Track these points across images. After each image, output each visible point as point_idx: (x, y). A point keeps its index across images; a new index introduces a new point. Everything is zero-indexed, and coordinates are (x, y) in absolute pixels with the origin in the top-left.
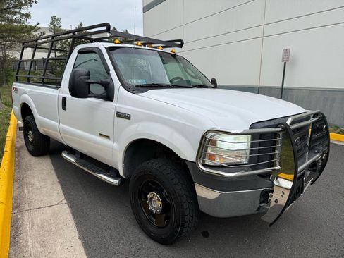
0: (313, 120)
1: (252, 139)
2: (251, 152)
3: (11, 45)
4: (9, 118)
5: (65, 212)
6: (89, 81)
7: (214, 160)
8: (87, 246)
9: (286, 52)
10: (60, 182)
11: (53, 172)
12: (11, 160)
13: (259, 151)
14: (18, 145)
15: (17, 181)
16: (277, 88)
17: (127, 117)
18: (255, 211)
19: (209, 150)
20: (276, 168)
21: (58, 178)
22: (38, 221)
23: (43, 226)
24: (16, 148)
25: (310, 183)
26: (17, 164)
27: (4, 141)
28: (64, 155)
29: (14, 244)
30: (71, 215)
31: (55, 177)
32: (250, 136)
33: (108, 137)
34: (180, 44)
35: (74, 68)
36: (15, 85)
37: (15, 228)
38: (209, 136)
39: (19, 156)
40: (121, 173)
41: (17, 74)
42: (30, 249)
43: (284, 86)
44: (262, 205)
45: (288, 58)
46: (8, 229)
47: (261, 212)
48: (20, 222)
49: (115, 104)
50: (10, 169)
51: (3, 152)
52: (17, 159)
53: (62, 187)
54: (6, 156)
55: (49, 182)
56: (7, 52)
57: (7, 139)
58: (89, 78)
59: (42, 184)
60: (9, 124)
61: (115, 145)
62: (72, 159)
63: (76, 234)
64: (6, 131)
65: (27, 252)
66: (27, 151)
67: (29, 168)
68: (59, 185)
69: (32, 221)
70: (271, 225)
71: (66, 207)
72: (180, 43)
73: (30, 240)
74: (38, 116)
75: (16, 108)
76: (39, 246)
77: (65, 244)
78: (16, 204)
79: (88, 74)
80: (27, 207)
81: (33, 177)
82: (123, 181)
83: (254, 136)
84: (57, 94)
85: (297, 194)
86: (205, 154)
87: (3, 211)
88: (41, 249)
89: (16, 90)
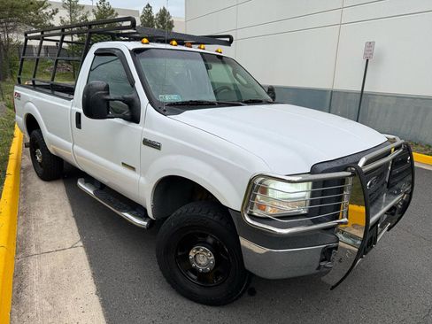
0: (394, 154)
1: (313, 187)
2: (312, 203)
3: (14, 27)
4: (13, 127)
5: (80, 258)
6: (108, 97)
7: (264, 210)
8: (105, 304)
9: (370, 45)
10: (74, 217)
11: (67, 203)
12: (14, 187)
13: (322, 201)
14: (24, 165)
15: (22, 214)
16: (356, 93)
17: (157, 146)
18: (314, 270)
19: (258, 197)
20: (342, 220)
21: (73, 211)
22: (47, 270)
23: (52, 277)
24: (22, 169)
25: (386, 228)
26: (22, 191)
27: (6, 160)
28: (81, 184)
29: (16, 301)
30: (87, 262)
31: (68, 209)
32: (310, 183)
33: (133, 169)
34: (229, 41)
35: (91, 70)
36: (18, 89)
37: (19, 278)
38: (257, 181)
39: (25, 179)
40: (150, 214)
41: (20, 74)
42: (36, 307)
43: (365, 90)
44: (323, 264)
45: (372, 54)
46: (10, 280)
47: (322, 272)
48: (24, 271)
49: (141, 128)
50: (13, 199)
51: (5, 175)
52: (22, 185)
53: (78, 225)
54: (9, 182)
55: (62, 216)
56: (10, 35)
57: (11, 156)
58: (108, 94)
59: (52, 219)
60: (13, 136)
61: (142, 179)
62: (90, 191)
63: (92, 288)
64: (10, 146)
65: (32, 311)
66: (35, 173)
67: (37, 197)
68: (73, 221)
69: (39, 269)
70: (333, 288)
71: (82, 251)
72: (228, 39)
73: (37, 296)
74: (48, 133)
75: (20, 119)
76: (47, 303)
77: (79, 301)
78: (21, 247)
79: (107, 88)
80: (33, 251)
81: (42, 209)
82: (151, 223)
83: (315, 184)
84: (69, 107)
85: (368, 246)
86: (253, 204)
87: (3, 258)
88: (50, 308)
89: (19, 95)
